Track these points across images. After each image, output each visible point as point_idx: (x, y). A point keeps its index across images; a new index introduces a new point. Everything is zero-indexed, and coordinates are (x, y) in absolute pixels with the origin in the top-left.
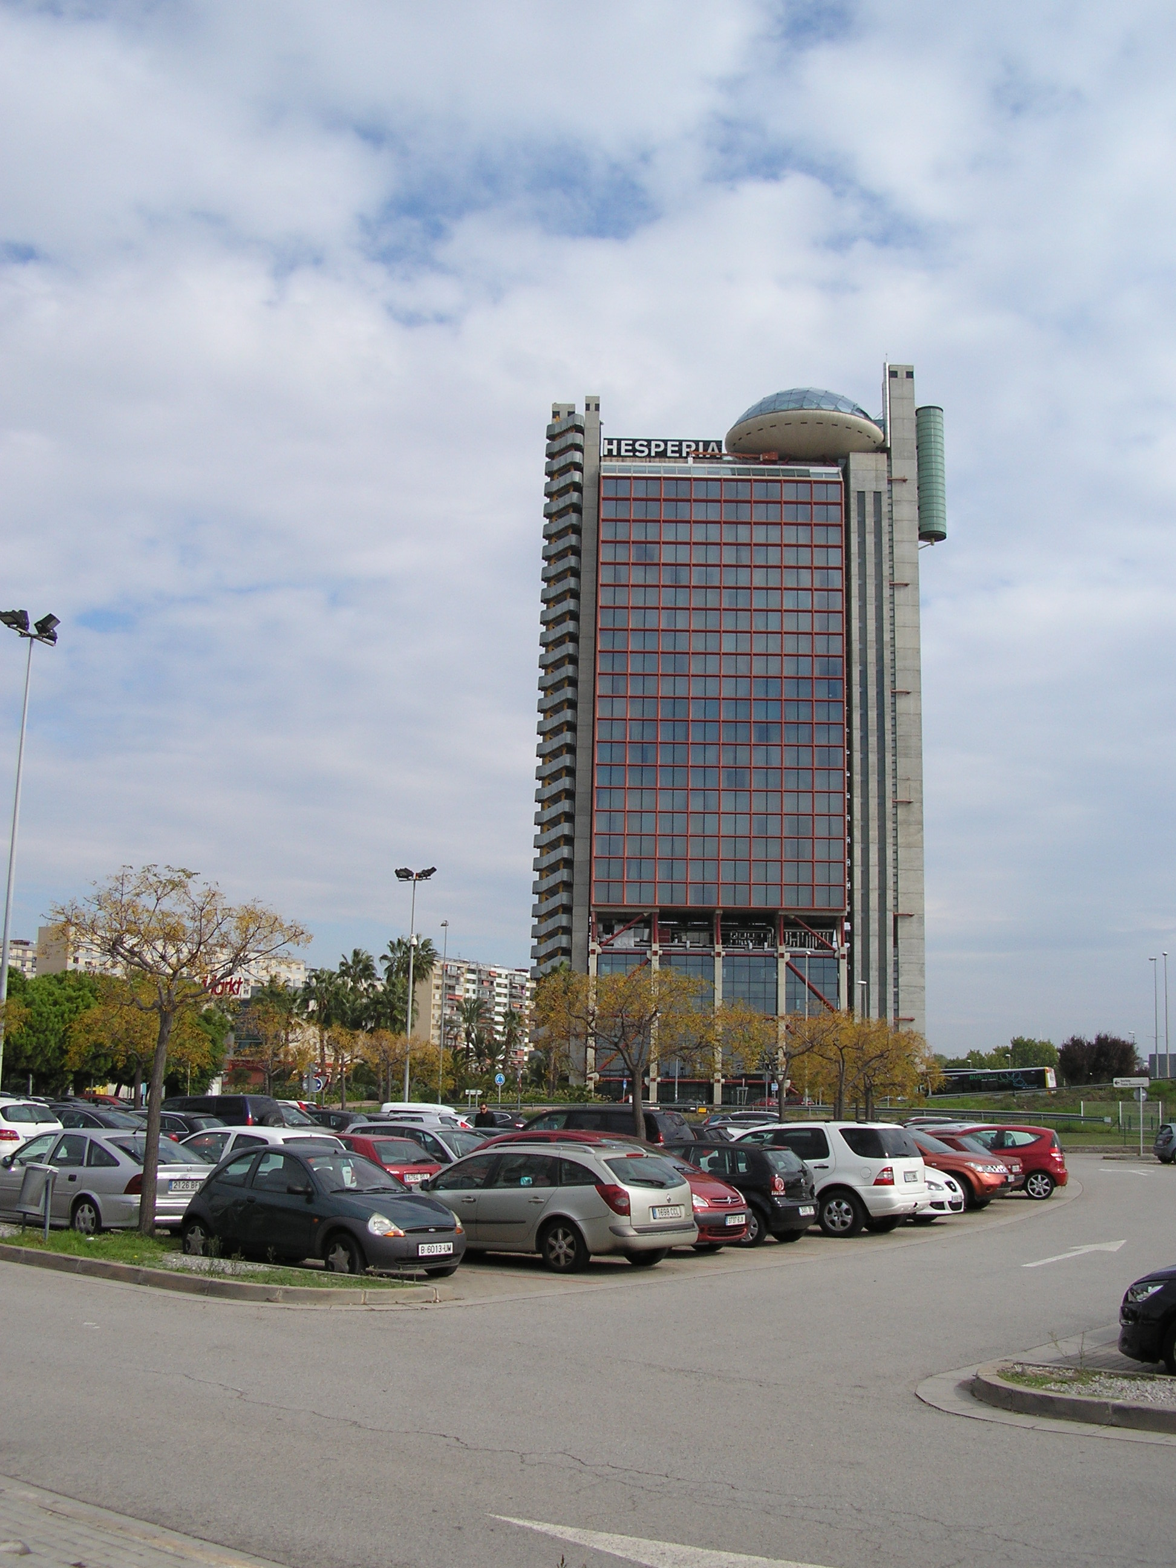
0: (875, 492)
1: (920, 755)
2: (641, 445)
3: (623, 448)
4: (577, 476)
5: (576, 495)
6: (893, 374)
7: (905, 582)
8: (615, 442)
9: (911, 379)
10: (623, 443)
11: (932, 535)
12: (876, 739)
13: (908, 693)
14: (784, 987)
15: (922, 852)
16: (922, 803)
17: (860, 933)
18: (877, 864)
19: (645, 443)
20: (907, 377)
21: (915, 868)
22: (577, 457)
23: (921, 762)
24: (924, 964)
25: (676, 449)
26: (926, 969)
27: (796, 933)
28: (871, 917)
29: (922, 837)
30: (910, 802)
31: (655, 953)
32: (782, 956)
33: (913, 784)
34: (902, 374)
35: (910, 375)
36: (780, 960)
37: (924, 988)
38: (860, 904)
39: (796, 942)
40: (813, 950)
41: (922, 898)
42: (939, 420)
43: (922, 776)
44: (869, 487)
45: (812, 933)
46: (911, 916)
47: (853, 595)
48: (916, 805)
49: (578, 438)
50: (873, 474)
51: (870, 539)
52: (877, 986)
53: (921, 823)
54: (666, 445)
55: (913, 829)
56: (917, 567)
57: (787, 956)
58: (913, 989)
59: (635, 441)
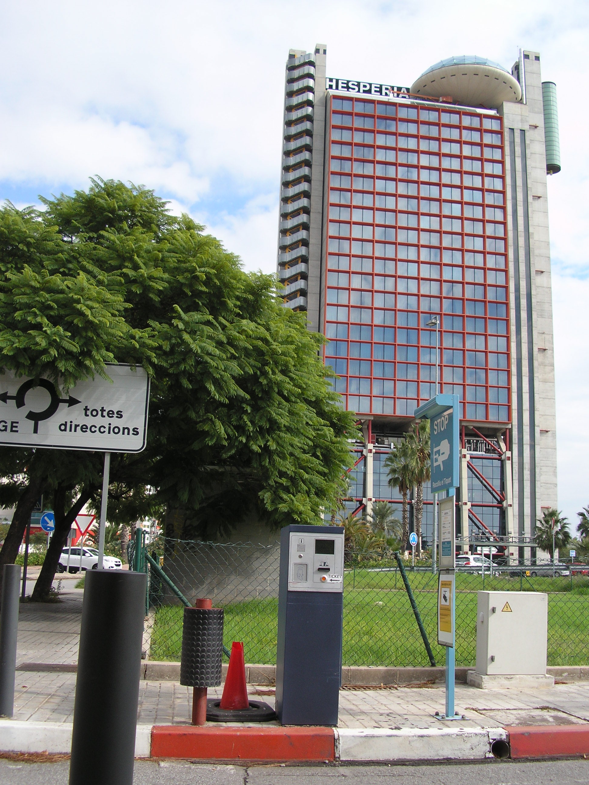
0: (521, 130)
1: (551, 317)
2: (353, 84)
3: (340, 85)
4: (310, 96)
5: (310, 109)
6: (526, 57)
7: (539, 195)
8: (334, 81)
9: (538, 62)
10: (340, 82)
11: (553, 169)
12: (525, 301)
13: (542, 272)
14: (466, 480)
15: (554, 386)
16: (553, 350)
17: (517, 442)
18: (528, 391)
19: (356, 84)
20: (536, 59)
21: (549, 397)
22: (311, 83)
23: (551, 322)
24: (556, 467)
25: (378, 90)
26: (558, 470)
27: (470, 440)
28: (524, 431)
29: (554, 375)
30: (545, 350)
31: (370, 451)
32: (465, 456)
33: (547, 337)
34: (532, 57)
35: (537, 58)
36: (463, 459)
37: (556, 484)
38: (517, 420)
39: (470, 447)
40: (484, 453)
41: (554, 419)
42: (554, 91)
43: (552, 331)
44: (517, 126)
45: (486, 441)
46: (547, 432)
47: (508, 198)
48: (549, 352)
49: (312, 70)
50: (519, 118)
51: (518, 161)
52: (529, 482)
53: (552, 365)
54: (371, 87)
55: (548, 369)
56: (546, 186)
57: (468, 457)
58: (549, 485)
59: (348, 82)
